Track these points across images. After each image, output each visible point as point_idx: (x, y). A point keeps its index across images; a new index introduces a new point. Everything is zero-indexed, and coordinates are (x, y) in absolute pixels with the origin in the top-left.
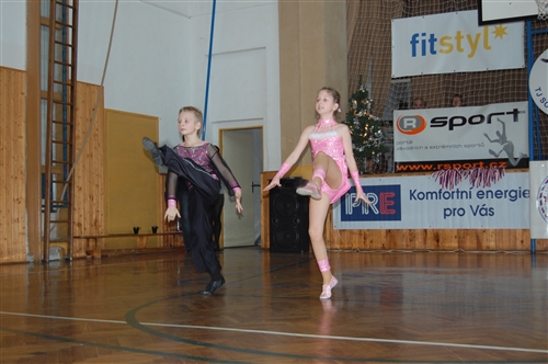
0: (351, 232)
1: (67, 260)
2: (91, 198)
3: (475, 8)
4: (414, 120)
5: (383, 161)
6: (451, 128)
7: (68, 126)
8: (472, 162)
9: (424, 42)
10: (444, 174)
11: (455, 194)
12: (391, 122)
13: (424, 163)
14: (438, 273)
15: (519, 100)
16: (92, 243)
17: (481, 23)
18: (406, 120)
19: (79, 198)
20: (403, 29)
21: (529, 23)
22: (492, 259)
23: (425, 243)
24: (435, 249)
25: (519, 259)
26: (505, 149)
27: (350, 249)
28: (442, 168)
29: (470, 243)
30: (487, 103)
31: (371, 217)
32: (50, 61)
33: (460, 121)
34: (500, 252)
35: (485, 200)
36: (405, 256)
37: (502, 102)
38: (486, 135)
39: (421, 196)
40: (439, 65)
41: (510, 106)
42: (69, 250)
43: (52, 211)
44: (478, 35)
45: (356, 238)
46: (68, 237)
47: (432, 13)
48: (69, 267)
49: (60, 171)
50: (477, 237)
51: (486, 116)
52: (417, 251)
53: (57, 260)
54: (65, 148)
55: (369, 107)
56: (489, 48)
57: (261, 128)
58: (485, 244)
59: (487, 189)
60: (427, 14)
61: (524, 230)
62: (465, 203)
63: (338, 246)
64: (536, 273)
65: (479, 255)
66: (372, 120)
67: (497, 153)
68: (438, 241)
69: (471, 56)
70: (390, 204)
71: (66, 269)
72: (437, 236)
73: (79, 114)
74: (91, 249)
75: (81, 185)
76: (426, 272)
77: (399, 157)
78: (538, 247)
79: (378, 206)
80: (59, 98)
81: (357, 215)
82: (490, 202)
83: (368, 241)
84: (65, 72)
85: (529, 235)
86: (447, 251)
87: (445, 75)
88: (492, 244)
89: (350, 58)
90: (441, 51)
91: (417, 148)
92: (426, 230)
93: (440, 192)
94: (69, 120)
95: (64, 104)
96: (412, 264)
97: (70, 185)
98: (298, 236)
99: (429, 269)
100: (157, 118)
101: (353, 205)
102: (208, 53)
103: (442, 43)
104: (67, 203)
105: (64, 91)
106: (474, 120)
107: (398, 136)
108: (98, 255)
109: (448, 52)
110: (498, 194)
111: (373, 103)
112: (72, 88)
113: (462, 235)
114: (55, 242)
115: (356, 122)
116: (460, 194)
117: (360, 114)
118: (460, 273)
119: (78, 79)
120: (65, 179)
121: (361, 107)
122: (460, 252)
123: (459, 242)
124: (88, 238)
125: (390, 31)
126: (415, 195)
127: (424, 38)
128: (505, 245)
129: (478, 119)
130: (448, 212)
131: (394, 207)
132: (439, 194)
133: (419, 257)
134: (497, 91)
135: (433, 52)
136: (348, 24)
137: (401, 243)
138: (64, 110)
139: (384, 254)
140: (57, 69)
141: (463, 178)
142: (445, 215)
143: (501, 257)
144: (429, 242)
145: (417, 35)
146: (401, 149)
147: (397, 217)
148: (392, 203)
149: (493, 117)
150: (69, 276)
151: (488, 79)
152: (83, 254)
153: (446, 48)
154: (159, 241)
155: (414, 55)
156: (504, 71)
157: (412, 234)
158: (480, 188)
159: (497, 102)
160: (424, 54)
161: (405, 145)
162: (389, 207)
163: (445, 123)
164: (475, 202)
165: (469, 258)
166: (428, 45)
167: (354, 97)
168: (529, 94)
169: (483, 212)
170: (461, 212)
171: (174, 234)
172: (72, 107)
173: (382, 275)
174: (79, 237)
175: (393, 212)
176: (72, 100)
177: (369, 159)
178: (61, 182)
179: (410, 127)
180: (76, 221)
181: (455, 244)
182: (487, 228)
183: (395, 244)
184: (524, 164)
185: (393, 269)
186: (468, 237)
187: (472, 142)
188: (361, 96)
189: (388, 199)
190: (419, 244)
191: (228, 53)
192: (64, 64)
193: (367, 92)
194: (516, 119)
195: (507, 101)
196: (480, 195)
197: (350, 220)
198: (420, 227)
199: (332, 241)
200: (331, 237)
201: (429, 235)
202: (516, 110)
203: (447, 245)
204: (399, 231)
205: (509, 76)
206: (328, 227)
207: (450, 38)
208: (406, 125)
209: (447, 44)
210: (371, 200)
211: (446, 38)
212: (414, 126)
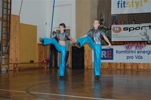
1: (8, 71)
2: (15, 51)
4: (118, 28)
6: (130, 31)
7: (8, 28)
8: (136, 42)
9: (121, 3)
10: (127, 45)
11: (130, 52)
12: (111, 29)
13: (121, 42)
14: (125, 77)
16: (15, 65)
18: (115, 28)
19: (12, 51)
22: (142, 72)
23: (121, 67)
24: (124, 69)
26: (146, 38)
28: (126, 43)
29: (135, 67)
30: (141, 23)
31: (104, 59)
32: (3, 8)
33: (132, 29)
34: (144, 70)
35: (140, 54)
36: (114, 71)
37: (146, 23)
38: (141, 33)
39: (120, 52)
40: (126, 11)
42: (8, 68)
43: (3, 55)
46: (8, 63)
48: (8, 73)
49: (6, 43)
50: (137, 65)
51: (141, 27)
52: (118, 70)
53: (4, 71)
54: (7, 35)
55: (104, 24)
56: (142, 6)
57: (69, 30)
58: (139, 68)
59: (140, 50)
62: (134, 55)
63: (93, 68)
65: (138, 71)
66: (105, 28)
67: (144, 39)
68: (125, 66)
69: (136, 8)
70: (110, 54)
71: (7, 74)
72: (124, 65)
73: (12, 25)
74: (15, 67)
75: (12, 47)
76: (121, 77)
79: (106, 55)
80: (5, 19)
82: (141, 55)
83: (103, 66)
84: (7, 11)
86: (127, 70)
87: (128, 14)
88: (142, 68)
89: (98, 8)
90: (127, 6)
91: (119, 37)
92: (121, 63)
93: (126, 51)
94: (9, 27)
95: (7, 21)
96: (116, 74)
97: (9, 47)
98: (80, 64)
99: (121, 76)
100: (36, 26)
102: (53, 6)
103: (127, 4)
104: (8, 53)
105: (7, 17)
106: (137, 29)
107: (113, 33)
108: (17, 69)
110: (144, 52)
111: (105, 23)
112: (10, 16)
113: (132, 64)
114: (4, 65)
116: (132, 52)
117: (101, 26)
118: (131, 77)
119: (12, 14)
120: (7, 45)
122: (131, 70)
123: (131, 67)
124: (14, 64)
126: (118, 52)
127: (121, 2)
128: (146, 68)
129: (138, 28)
130: (128, 57)
131: (111, 56)
132: (125, 52)
133: (119, 72)
134: (144, 19)
137: (113, 67)
138: (7, 23)
139: (108, 70)
140: (5, 10)
141: (133, 47)
142: (127, 58)
143: (144, 72)
145: (119, 1)
146: (114, 37)
147: (112, 59)
148: (111, 54)
149: (143, 28)
150: (8, 76)
151: (141, 16)
152: (13, 69)
153: (128, 6)
154: (37, 65)
155: (118, 7)
156: (147, 13)
157: (116, 64)
158: (138, 50)
159: (144, 23)
160: (121, 7)
161: (115, 36)
162: (109, 56)
163: (128, 29)
164: (137, 54)
165: (134, 72)
166: (123, 4)
169: (139, 58)
170: (132, 57)
171: (42, 63)
172: (10, 23)
173: (107, 78)
174: (11, 64)
175: (111, 57)
176: (10, 20)
178: (6, 46)
179: (116, 30)
180: (11, 59)
181: (130, 68)
182: (140, 62)
183: (111, 67)
185: (110, 75)
186: (134, 65)
187: (136, 35)
188: (101, 20)
189: (109, 53)
190: (119, 67)
191: (59, 6)
192: (7, 9)
193: (103, 19)
194: (150, 29)
195: (147, 23)
196: (138, 52)
198: (119, 62)
199: (91, 66)
200: (91, 64)
201: (122, 65)
202: (150, 26)
203: (127, 68)
204: (112, 63)
205: (148, 15)
206: (90, 62)
207: (130, 2)
208: (115, 30)
209: (129, 4)
210: (104, 53)
211: (128, 2)
212: (118, 30)
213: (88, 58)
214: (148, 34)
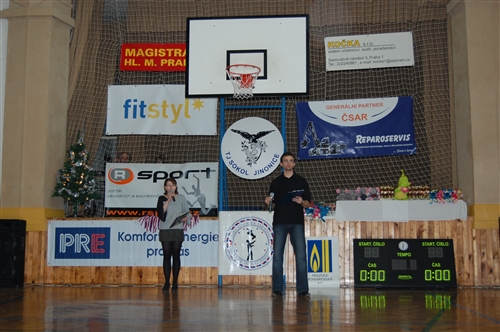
0: (64, 268)
3: (183, 83)
4: (124, 172)
5: (95, 206)
6: (155, 181)
9: (135, 107)
10: (148, 219)
12: (104, 173)
13: (131, 209)
14: (140, 304)
15: (211, 161)
17: (188, 96)
18: (116, 172)
20: (117, 95)
21: (222, 100)
22: (186, 292)
23: (130, 278)
24: (138, 283)
25: (208, 292)
26: (199, 200)
27: (62, 284)
28: (146, 214)
30: (185, 162)
31: (83, 255)
33: (159, 175)
34: (193, 286)
36: (112, 290)
38: (184, 188)
39: (128, 238)
40: (147, 127)
41: (203, 166)
44: (180, 106)
45: (68, 274)
47: (143, 84)
51: (184, 173)
52: (122, 286)
55: (85, 158)
56: (189, 117)
58: (181, 280)
60: (139, 84)
61: (213, 268)
63: (51, 282)
64: (222, 303)
66: (87, 170)
67: (192, 203)
68: (141, 277)
69: (173, 122)
70: (100, 244)
72: (140, 272)
76: (130, 304)
77: (109, 203)
78: (224, 282)
79: (89, 245)
81: (70, 253)
82: (186, 244)
83: (79, 277)
85: (217, 271)
86: (148, 286)
87: (152, 136)
88: (187, 280)
89: (70, 115)
90: (149, 116)
91: (125, 196)
92: (131, 268)
93: (145, 234)
96: (118, 297)
98: (13, 272)
99: (132, 301)
101: (67, 244)
103: (150, 109)
106: (174, 175)
107: (109, 185)
109: (154, 117)
110: (193, 238)
111: (88, 155)
115: (73, 171)
117: (77, 164)
121: (78, 158)
122: (159, 286)
123: (159, 278)
125: (106, 95)
126: (123, 237)
127: (135, 103)
128: (197, 280)
129: (178, 175)
131: (104, 247)
132: (144, 237)
133: (124, 292)
134: (194, 152)
135: (143, 116)
136: (69, 85)
137: (110, 279)
139: (93, 289)
142: (148, 254)
143: (193, 291)
144: (133, 277)
145: (130, 101)
146: (111, 196)
147: (106, 255)
148: (103, 243)
149: (190, 174)
153: (154, 114)
155: (126, 117)
157: (118, 270)
159: (193, 162)
160: (135, 116)
161: (115, 193)
162: (99, 247)
163: (150, 176)
166: (139, 109)
167: (72, 149)
168: (220, 156)
175: (103, 251)
177: (82, 204)
179: (119, 178)
181: (155, 280)
183: (103, 279)
184: (213, 214)
185: (100, 302)
188: (78, 149)
189: (99, 240)
190: (124, 279)
193: (83, 145)
194: (208, 176)
195: (202, 161)
197: (63, 258)
198: (126, 265)
199: (45, 277)
200: (45, 272)
201: (133, 272)
202: (208, 169)
203: (149, 280)
204: (106, 267)
205: (203, 141)
206: (42, 264)
207: (157, 106)
208: (116, 176)
209: (155, 111)
210: (83, 240)
211: (154, 105)
212: (124, 178)
213: (35, 252)
214: (202, 191)
